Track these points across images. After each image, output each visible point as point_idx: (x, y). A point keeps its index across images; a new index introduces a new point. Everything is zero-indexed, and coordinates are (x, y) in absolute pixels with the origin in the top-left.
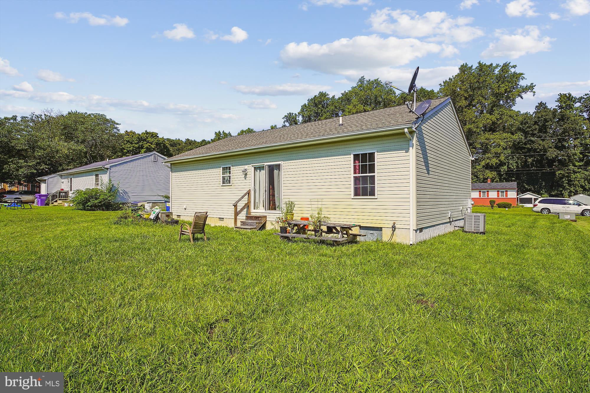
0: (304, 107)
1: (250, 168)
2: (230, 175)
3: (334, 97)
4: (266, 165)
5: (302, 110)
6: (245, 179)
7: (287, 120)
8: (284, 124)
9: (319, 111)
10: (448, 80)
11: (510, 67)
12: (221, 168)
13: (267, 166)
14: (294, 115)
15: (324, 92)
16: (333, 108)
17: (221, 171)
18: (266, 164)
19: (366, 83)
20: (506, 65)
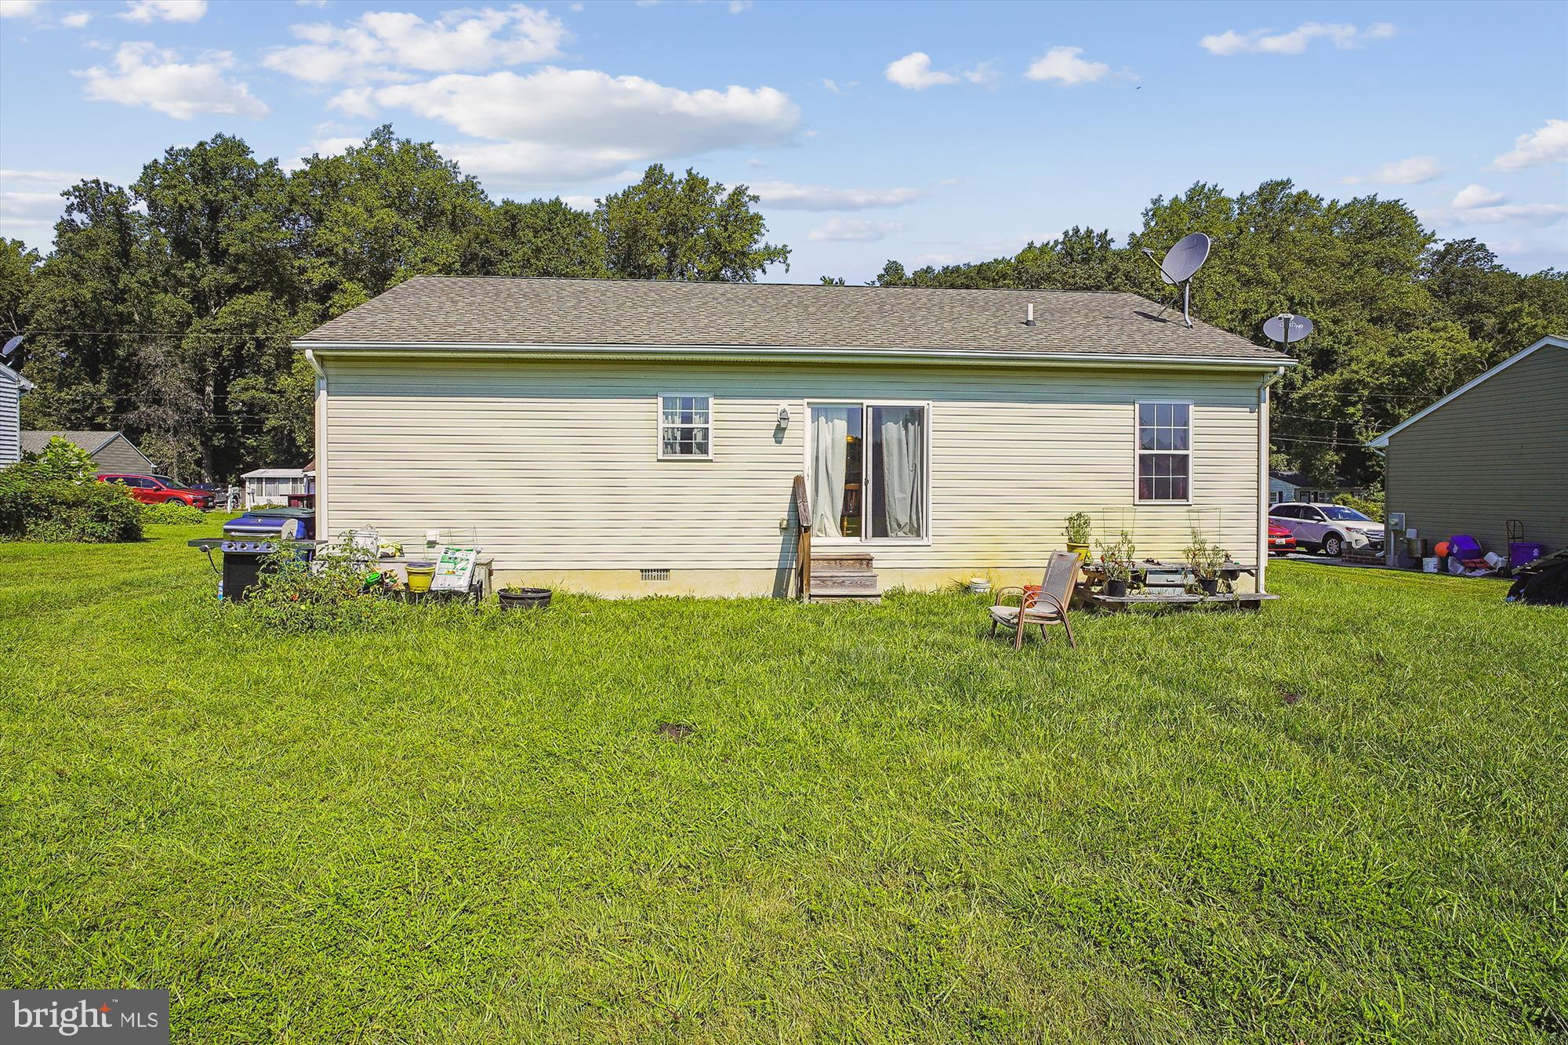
0: (151, 170)
1: (799, 411)
2: (705, 426)
3: (273, 164)
4: (867, 406)
5: (147, 180)
6: (779, 442)
7: (82, 203)
8: (68, 217)
10: (620, 196)
11: (747, 199)
12: (660, 400)
13: (870, 409)
14: (112, 190)
17: (661, 410)
18: (866, 402)
19: (395, 147)
20: (739, 192)
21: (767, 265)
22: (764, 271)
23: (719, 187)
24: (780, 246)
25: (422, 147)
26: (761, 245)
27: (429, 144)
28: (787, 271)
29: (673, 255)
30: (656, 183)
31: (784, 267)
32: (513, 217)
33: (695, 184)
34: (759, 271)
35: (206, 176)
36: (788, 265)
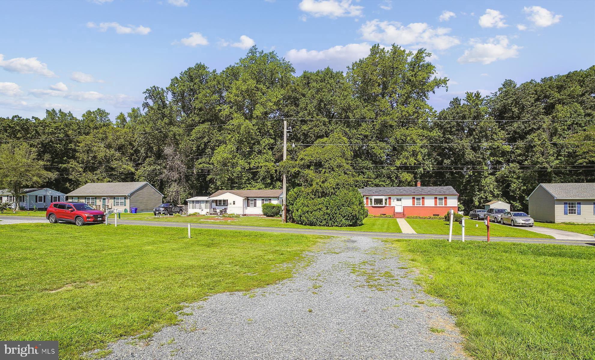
0: (175, 81)
3: (214, 71)
5: (172, 85)
7: (150, 96)
8: (145, 102)
9: (196, 87)
10: (358, 62)
11: (425, 55)
14: (160, 90)
15: (202, 64)
16: (215, 83)
19: (258, 55)
20: (421, 52)
21: (436, 89)
22: (434, 92)
23: (410, 54)
24: (443, 78)
25: (270, 53)
26: (432, 78)
27: (273, 52)
28: (447, 90)
29: (385, 88)
30: (376, 53)
31: (445, 89)
32: (308, 78)
33: (397, 52)
34: (431, 92)
35: (191, 79)
36: (447, 87)
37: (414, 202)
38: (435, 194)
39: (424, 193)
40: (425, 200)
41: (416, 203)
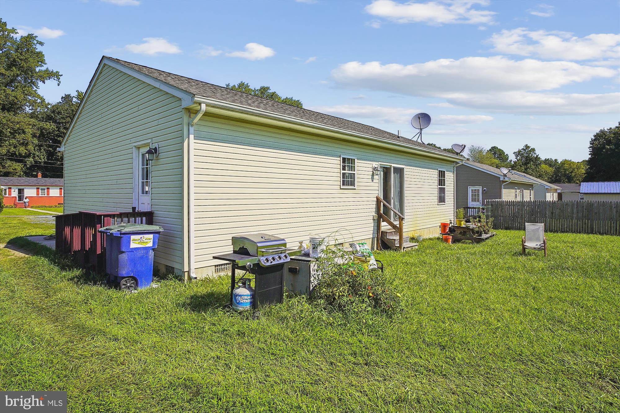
2: (354, 172)
6: (373, 181)
13: (392, 168)
17: (341, 163)
18: (392, 165)
22: (44, 83)
28: (59, 85)
34: (41, 82)
36: (59, 82)
37: (38, 192)
38: (60, 185)
39: (49, 184)
40: (50, 190)
41: (40, 193)
